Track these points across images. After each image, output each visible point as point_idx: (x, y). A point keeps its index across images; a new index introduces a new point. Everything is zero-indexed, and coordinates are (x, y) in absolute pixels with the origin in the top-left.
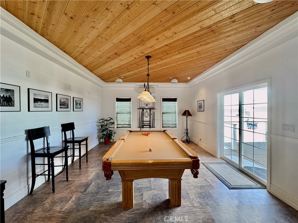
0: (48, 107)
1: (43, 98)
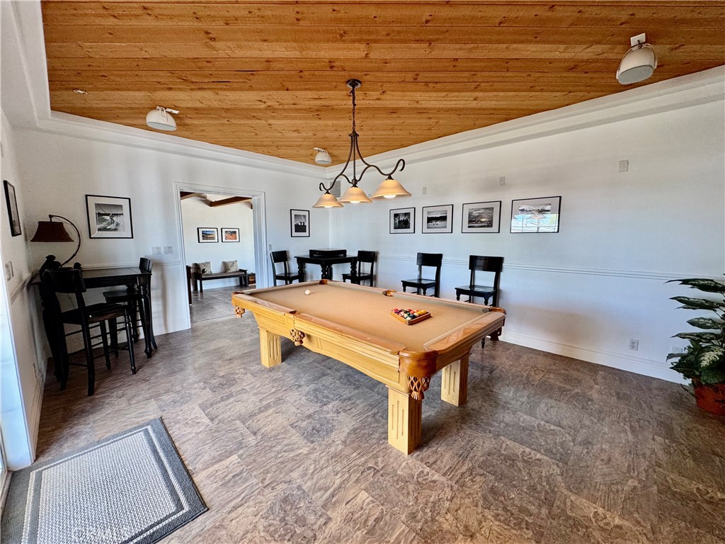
0: (446, 227)
1: (438, 216)
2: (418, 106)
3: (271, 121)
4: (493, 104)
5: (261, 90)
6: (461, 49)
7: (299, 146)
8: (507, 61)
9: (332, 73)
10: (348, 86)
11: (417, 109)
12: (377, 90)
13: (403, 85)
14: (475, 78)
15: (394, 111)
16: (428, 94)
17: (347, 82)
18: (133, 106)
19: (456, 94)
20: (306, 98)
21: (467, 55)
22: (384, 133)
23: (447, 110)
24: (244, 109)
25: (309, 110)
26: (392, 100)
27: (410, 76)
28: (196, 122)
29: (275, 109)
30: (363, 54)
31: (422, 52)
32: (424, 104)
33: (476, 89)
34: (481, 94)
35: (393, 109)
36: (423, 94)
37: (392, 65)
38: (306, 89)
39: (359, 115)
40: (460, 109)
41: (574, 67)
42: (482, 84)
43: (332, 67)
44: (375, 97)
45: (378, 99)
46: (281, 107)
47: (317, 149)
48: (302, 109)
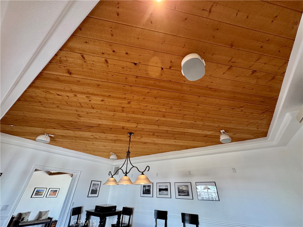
0: (168, 195)
1: (164, 188)
2: (154, 142)
3: (94, 142)
4: (181, 144)
5: (93, 132)
6: (169, 128)
7: (104, 152)
8: (184, 133)
9: (123, 130)
10: (128, 134)
11: (154, 143)
12: (139, 136)
13: (149, 136)
14: (174, 136)
15: (145, 143)
16: (158, 139)
17: (128, 133)
18: (34, 132)
19: (168, 140)
20: (111, 136)
21: (171, 130)
22: (141, 150)
23: (165, 144)
24: (84, 138)
25: (112, 140)
26: (144, 139)
27: (151, 134)
28: (60, 140)
29: (97, 138)
30: (136, 126)
31: (156, 127)
32: (156, 142)
33: (175, 139)
34: (176, 141)
35: (145, 142)
36: (156, 139)
37: (146, 130)
38: (112, 134)
39: (131, 143)
40: (170, 144)
41: (206, 136)
42: (177, 138)
43: (123, 128)
44: (138, 138)
45: (139, 139)
46: (100, 138)
47: (111, 153)
48: (108, 139)
